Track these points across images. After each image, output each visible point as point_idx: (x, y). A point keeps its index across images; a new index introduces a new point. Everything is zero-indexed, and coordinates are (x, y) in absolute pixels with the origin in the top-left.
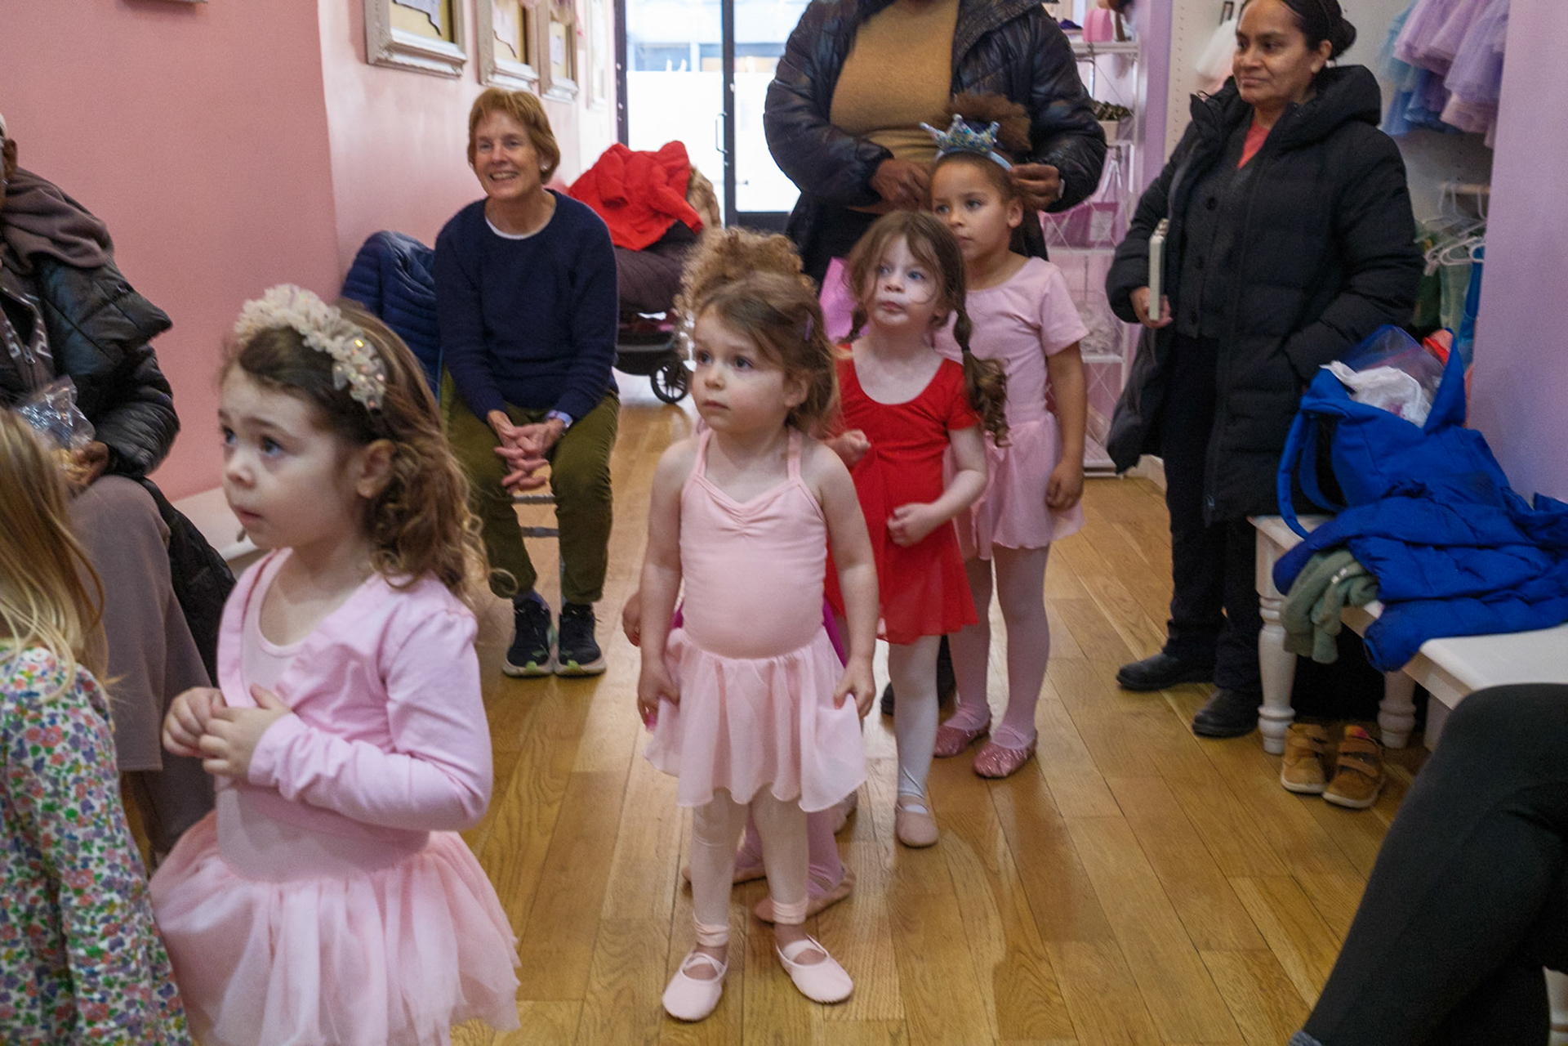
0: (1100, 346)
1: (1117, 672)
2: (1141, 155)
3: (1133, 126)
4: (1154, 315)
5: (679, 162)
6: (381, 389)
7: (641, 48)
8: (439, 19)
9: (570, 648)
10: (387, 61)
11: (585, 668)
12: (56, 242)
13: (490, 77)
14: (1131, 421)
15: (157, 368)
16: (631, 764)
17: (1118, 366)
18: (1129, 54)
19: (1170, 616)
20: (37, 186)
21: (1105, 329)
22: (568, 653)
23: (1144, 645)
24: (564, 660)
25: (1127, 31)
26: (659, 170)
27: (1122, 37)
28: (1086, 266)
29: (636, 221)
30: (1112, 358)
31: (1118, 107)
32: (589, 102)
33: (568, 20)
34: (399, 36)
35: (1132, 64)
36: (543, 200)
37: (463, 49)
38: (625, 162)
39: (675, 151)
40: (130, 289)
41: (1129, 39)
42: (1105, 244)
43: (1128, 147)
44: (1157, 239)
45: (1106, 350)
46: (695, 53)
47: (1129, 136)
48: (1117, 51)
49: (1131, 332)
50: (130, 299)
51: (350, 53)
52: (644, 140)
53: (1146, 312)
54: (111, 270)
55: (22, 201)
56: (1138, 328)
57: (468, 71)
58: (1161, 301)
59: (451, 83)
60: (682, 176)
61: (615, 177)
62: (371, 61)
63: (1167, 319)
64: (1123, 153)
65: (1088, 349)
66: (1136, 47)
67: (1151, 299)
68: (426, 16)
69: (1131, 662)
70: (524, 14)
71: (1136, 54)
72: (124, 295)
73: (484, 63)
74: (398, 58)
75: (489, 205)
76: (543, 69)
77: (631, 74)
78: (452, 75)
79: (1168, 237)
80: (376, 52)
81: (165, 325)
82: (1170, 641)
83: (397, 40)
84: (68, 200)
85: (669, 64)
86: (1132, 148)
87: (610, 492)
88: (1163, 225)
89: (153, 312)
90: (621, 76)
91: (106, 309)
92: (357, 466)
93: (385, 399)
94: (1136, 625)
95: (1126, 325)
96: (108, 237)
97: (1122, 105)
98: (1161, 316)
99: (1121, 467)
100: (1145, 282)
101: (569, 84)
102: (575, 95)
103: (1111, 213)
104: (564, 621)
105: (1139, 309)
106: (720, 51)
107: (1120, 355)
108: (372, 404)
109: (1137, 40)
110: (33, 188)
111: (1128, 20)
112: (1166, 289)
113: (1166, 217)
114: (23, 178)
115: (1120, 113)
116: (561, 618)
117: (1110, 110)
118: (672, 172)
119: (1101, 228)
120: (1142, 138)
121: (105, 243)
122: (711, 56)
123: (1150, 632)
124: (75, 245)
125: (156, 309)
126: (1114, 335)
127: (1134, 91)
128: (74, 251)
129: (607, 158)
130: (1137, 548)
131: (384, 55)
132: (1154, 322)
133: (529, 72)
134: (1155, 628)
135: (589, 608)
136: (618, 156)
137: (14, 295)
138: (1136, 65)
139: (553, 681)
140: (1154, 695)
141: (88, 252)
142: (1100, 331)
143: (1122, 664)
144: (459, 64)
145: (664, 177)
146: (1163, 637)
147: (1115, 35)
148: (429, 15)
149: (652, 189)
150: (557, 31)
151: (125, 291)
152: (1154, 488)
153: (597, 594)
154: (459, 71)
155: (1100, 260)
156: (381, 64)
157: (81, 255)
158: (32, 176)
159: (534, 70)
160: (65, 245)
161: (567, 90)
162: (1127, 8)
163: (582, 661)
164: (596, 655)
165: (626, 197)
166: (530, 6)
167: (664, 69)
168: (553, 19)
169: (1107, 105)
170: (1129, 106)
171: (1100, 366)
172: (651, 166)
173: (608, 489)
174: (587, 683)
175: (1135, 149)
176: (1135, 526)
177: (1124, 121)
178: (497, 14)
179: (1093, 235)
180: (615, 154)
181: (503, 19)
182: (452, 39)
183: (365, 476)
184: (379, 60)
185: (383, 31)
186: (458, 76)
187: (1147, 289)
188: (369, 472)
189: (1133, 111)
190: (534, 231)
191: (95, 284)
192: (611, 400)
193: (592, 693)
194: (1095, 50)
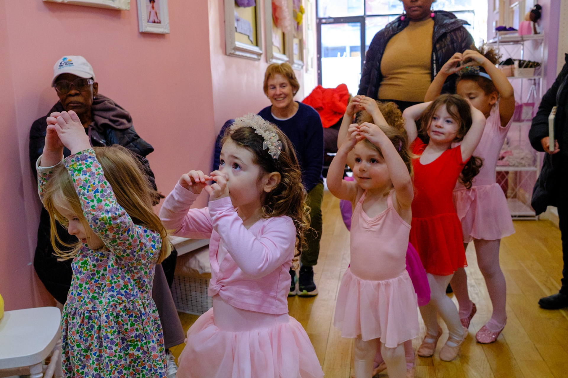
0: (527, 164)
1: (538, 300)
2: (545, 82)
3: (541, 70)
4: (552, 149)
5: (344, 92)
6: (279, 152)
7: (327, 49)
8: (253, 38)
9: (303, 285)
10: (233, 54)
11: (310, 293)
12: (111, 120)
13: (271, 60)
14: (541, 193)
15: (149, 167)
16: (329, 331)
17: (535, 172)
18: (540, 40)
19: (562, 277)
20: (105, 100)
21: (529, 156)
22: (303, 287)
23: (550, 290)
24: (301, 290)
25: (538, 30)
26: (336, 96)
27: (536, 33)
28: (520, 131)
29: (327, 116)
30: (532, 169)
31: (534, 62)
32: (307, 70)
33: (300, 38)
34: (238, 44)
35: (541, 44)
36: (294, 105)
37: (261, 49)
38: (323, 93)
39: (343, 88)
40: (139, 137)
41: (539, 33)
42: (528, 120)
43: (539, 79)
44: (552, 117)
45: (529, 165)
46: (348, 50)
47: (539, 74)
48: (533, 38)
49: (540, 156)
50: (138, 140)
51: (220, 51)
52: (329, 84)
53: (548, 148)
54: (132, 130)
55: (98, 106)
56: (543, 154)
57: (263, 58)
58: (555, 142)
59: (257, 63)
60: (345, 98)
61: (319, 99)
62: (228, 53)
63: (558, 150)
64: (537, 82)
65: (521, 165)
66: (542, 36)
67: (550, 142)
68: (247, 37)
69: (545, 296)
70: (284, 35)
71: (542, 40)
72: (136, 139)
73: (269, 54)
74: (238, 53)
75: (273, 107)
76: (291, 57)
77: (323, 59)
78: (256, 59)
79: (557, 115)
80: (229, 51)
81: (151, 150)
82: (562, 288)
83: (237, 46)
84: (116, 105)
85: (339, 54)
86: (541, 80)
87: (322, 220)
88: (554, 109)
89: (147, 145)
90: (319, 59)
91: (129, 145)
92: (266, 180)
93: (280, 156)
94: (546, 281)
95: (539, 154)
96: (131, 117)
97: (536, 61)
98: (555, 149)
99: (538, 213)
100: (547, 135)
101: (300, 63)
102: (302, 67)
103: (531, 107)
104: (302, 273)
105: (545, 146)
106: (360, 49)
107: (536, 167)
108: (275, 157)
109: (543, 33)
110: (104, 101)
111: (539, 26)
112: (556, 137)
113: (555, 106)
114: (101, 97)
115: (535, 64)
116: (300, 272)
117: (531, 64)
118: (342, 96)
119: (527, 114)
120: (545, 74)
121: (129, 120)
122: (356, 51)
123: (553, 285)
124: (117, 121)
125: (148, 144)
126: (533, 159)
127: (542, 55)
128: (117, 123)
129: (315, 91)
130: (546, 250)
131: (233, 52)
132: (552, 152)
133: (285, 58)
134: (555, 283)
135: (312, 268)
136: (319, 90)
137: (98, 140)
138: (543, 44)
139: (297, 298)
140: (556, 311)
141: (122, 124)
142: (527, 158)
143: (541, 297)
144: (259, 55)
145: (338, 98)
146: (559, 286)
147: (533, 32)
148: (249, 37)
149: (334, 103)
150: (296, 41)
151: (136, 138)
152: (552, 224)
153: (315, 263)
154: (260, 58)
155: (526, 127)
156: (231, 55)
157: (119, 125)
158: (104, 97)
159: (287, 57)
160: (114, 122)
161: (300, 65)
162: (538, 20)
163: (309, 291)
164: (314, 288)
165: (323, 107)
166: (286, 32)
167: (337, 56)
168: (295, 37)
169: (529, 62)
170: (540, 62)
171: (527, 172)
172: (333, 94)
173: (321, 218)
174: (311, 298)
175: (543, 80)
176: (544, 240)
177: (537, 68)
178: (274, 35)
179: (523, 116)
180: (318, 89)
181: (276, 37)
182: (257, 45)
183: (267, 185)
184: (230, 54)
185: (233, 42)
186: (259, 59)
187: (548, 138)
188: (269, 183)
189: (541, 63)
190: (291, 116)
191: (125, 136)
192: (321, 184)
193: (313, 303)
194: (524, 39)
